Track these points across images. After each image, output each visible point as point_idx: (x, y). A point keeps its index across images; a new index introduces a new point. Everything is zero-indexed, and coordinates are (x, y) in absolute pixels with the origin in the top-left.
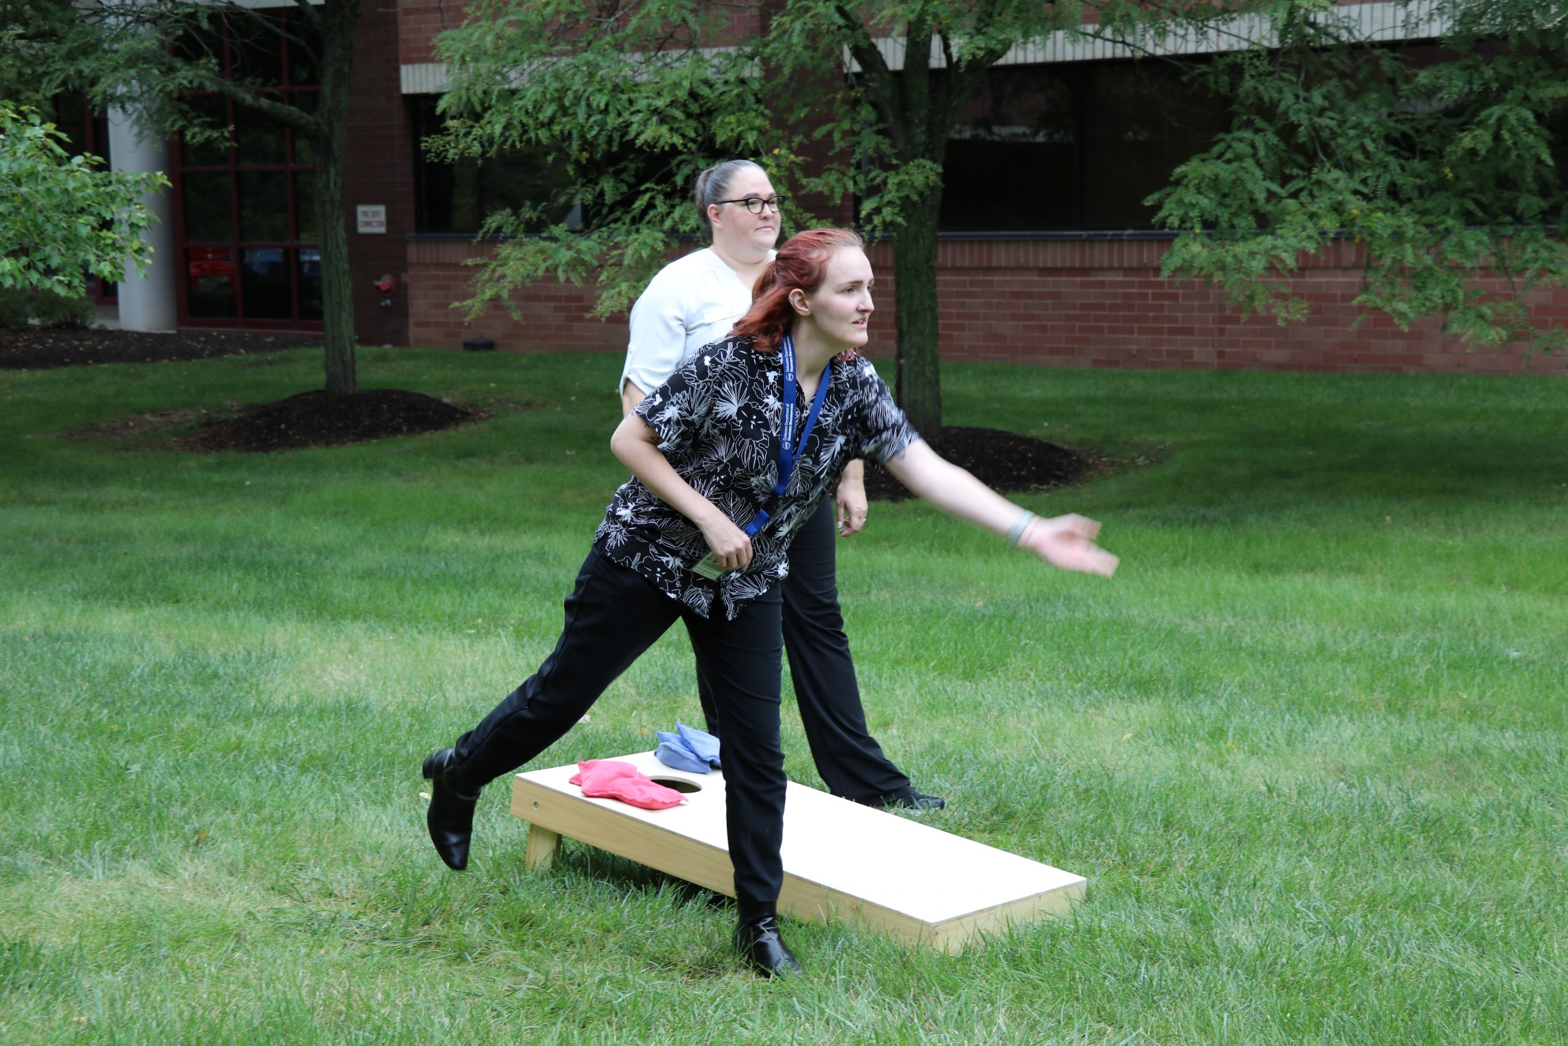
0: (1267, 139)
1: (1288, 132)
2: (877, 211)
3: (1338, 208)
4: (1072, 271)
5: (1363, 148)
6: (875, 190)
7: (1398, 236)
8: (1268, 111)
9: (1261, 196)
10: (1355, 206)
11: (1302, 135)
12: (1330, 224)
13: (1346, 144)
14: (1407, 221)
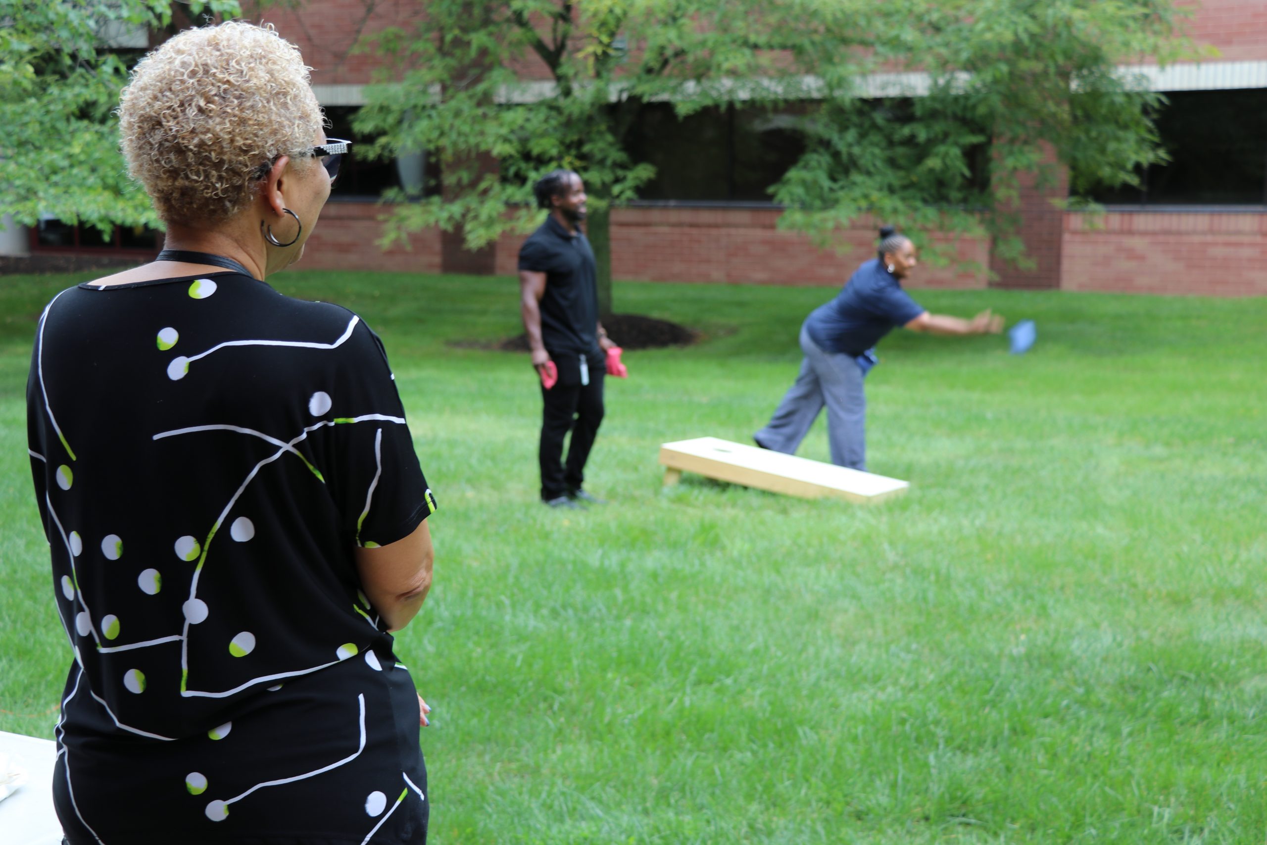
0: (825, 159)
1: (836, 155)
2: (622, 192)
3: (866, 197)
4: (692, 225)
5: (874, 165)
6: (617, 180)
7: (895, 211)
8: (825, 144)
9: (826, 189)
10: (875, 195)
11: (844, 157)
12: (864, 204)
13: (865, 161)
14: (899, 204)
